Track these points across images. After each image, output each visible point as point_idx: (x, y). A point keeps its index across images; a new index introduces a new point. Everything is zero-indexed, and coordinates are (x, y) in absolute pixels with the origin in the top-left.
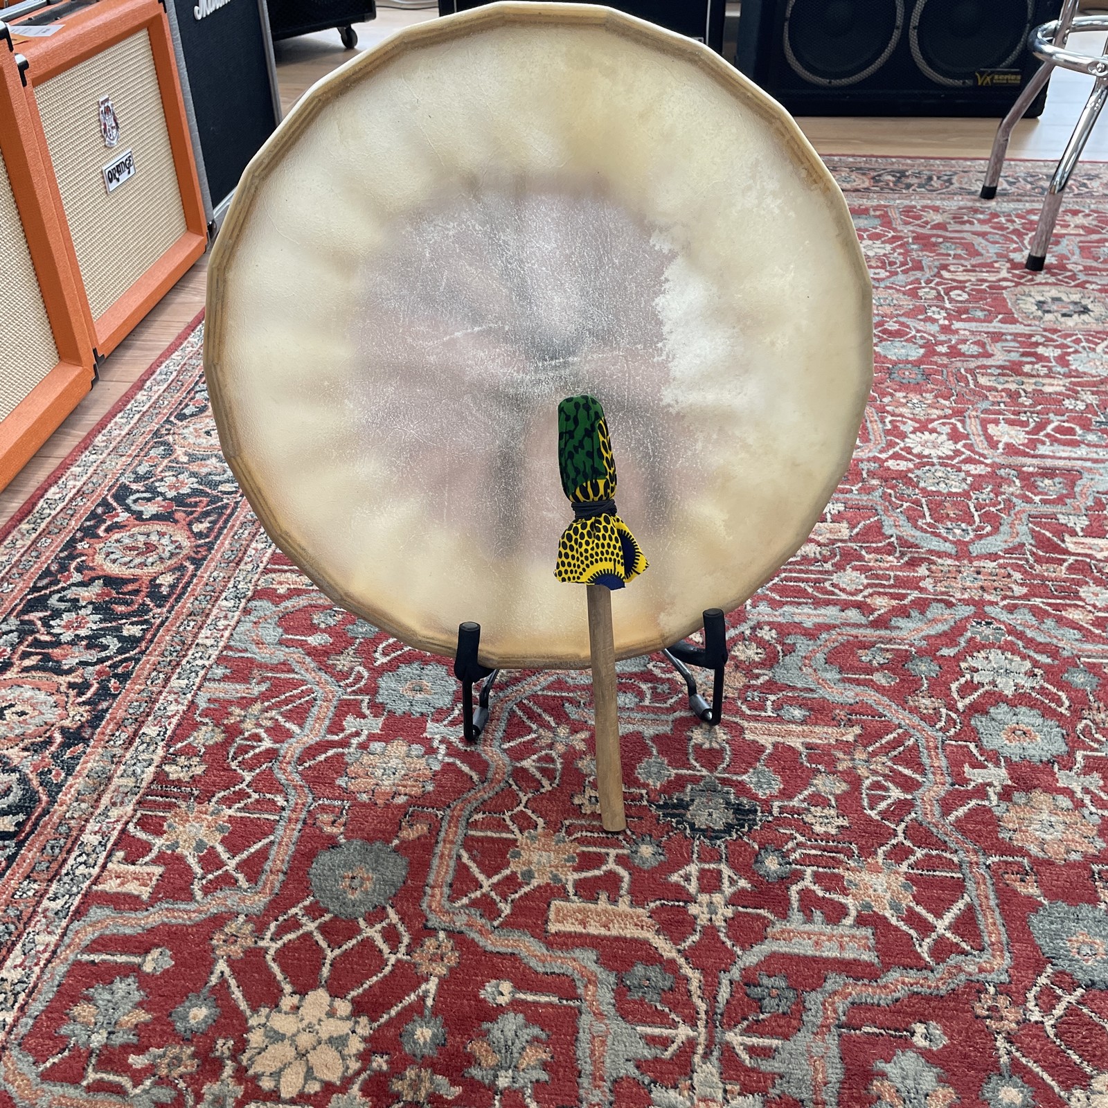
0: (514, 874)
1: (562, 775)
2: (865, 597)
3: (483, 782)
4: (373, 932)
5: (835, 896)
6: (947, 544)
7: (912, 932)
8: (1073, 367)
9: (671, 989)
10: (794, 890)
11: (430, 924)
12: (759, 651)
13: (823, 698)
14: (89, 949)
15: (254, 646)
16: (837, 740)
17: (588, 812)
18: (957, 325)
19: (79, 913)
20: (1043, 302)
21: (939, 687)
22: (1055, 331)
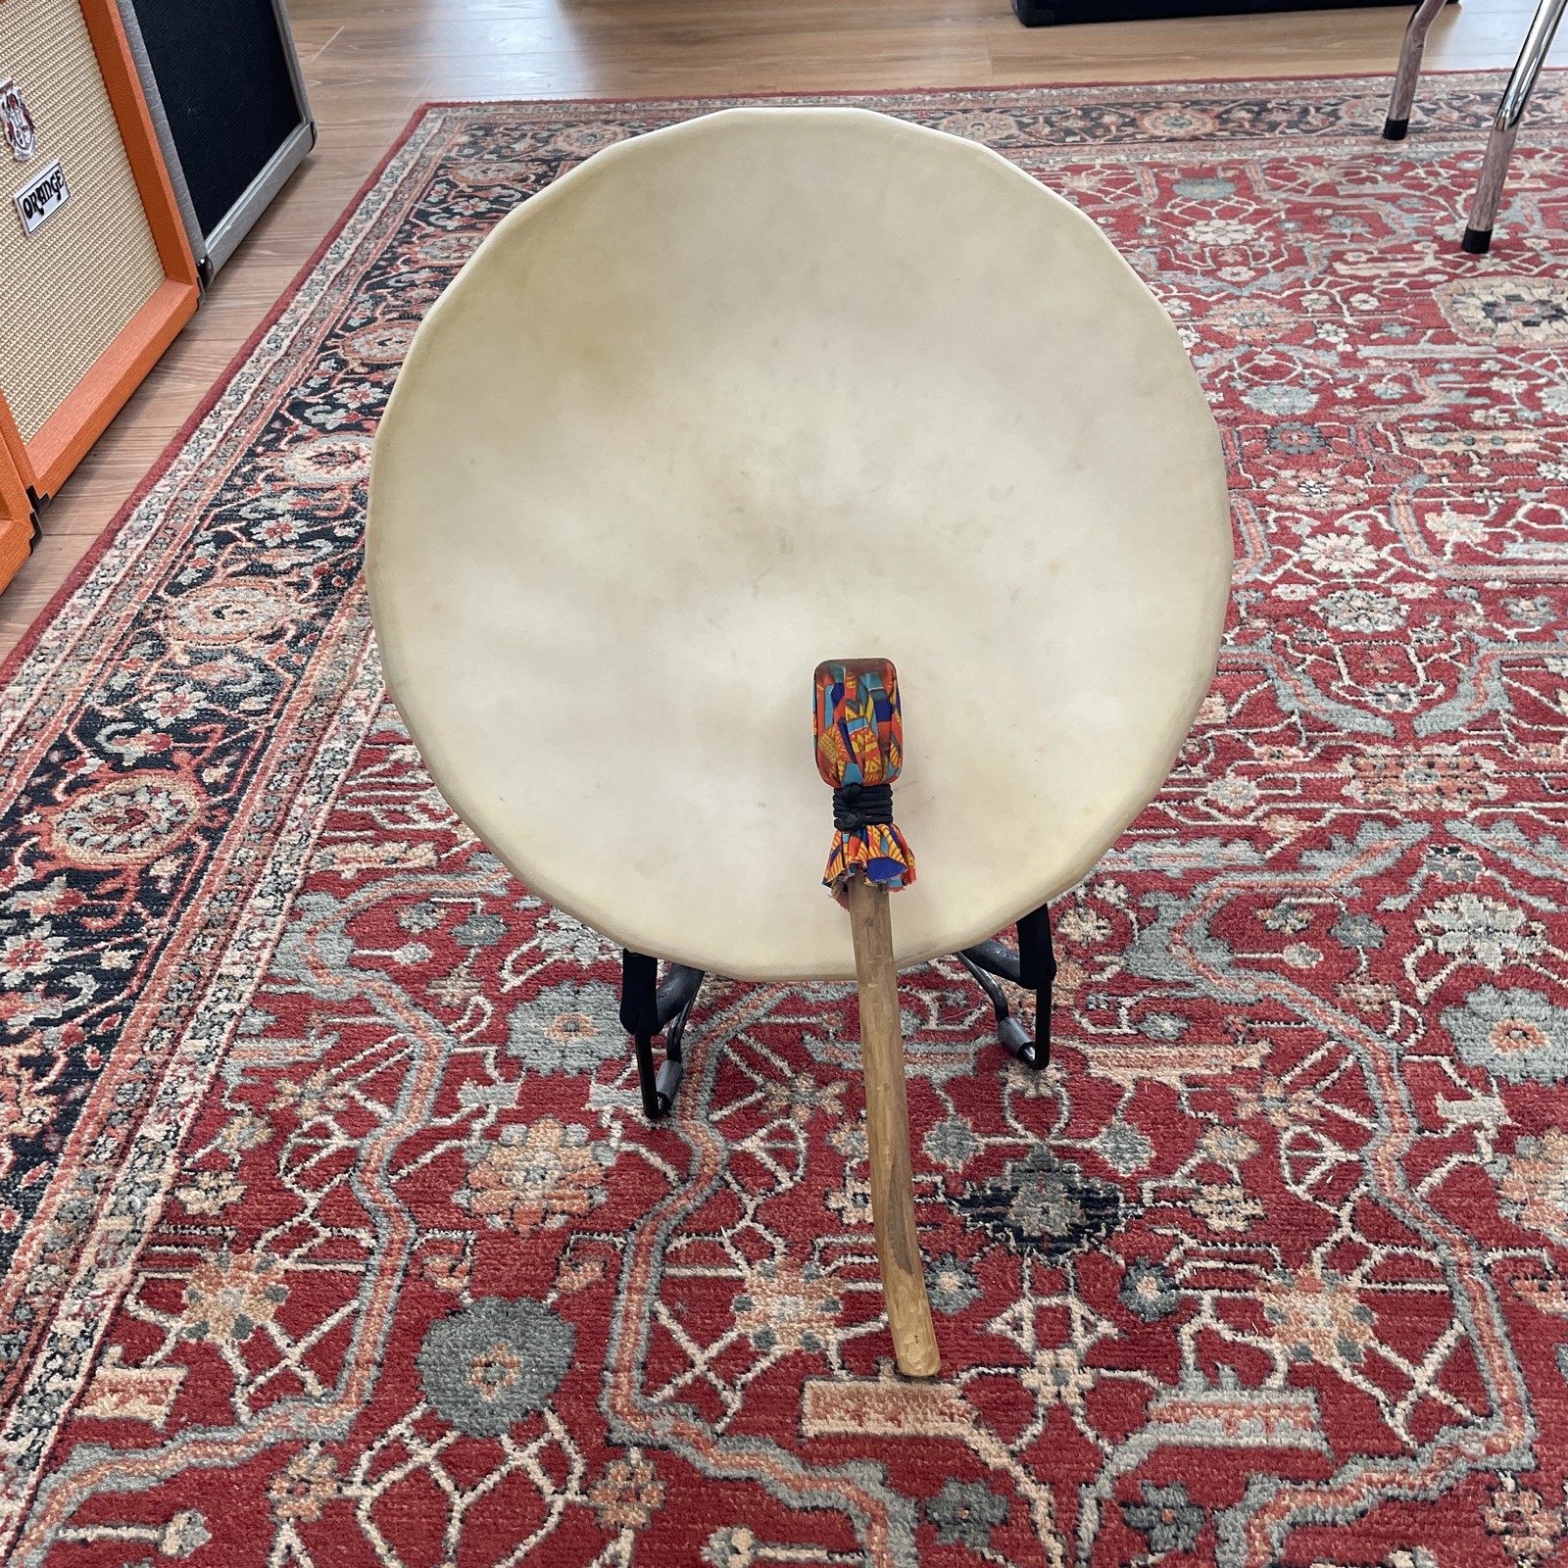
0: (743, 1337)
1: (808, 1161)
2: (1257, 819)
3: (684, 1182)
4: (524, 1458)
5: (1250, 1339)
6: (1379, 720)
7: (1377, 1392)
8: (1548, 409)
9: (1005, 1522)
10: (1187, 1331)
11: (615, 1437)
12: (1102, 923)
13: (1208, 996)
14: (76, 1520)
15: (309, 974)
16: (1234, 1067)
17: (854, 1221)
18: (1365, 351)
19: (56, 1460)
20: (1494, 305)
21: (1387, 967)
22: (1515, 351)
